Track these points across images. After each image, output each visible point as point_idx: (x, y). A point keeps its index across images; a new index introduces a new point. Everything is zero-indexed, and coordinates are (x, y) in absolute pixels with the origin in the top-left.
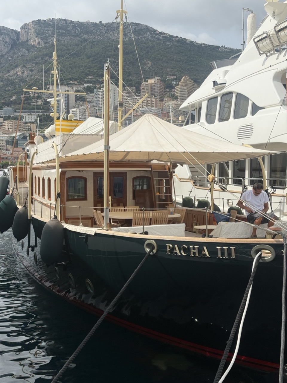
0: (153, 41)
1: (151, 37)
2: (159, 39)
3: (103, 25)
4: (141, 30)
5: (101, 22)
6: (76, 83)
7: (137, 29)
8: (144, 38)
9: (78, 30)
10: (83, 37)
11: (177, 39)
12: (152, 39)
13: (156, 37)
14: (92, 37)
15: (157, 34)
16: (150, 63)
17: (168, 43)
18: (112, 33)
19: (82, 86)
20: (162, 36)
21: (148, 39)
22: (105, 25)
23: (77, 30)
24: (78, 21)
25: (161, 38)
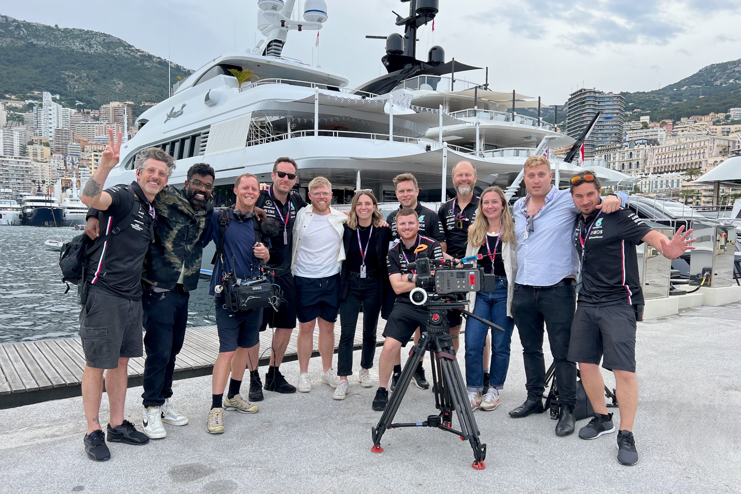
0: (127, 58)
1: (126, 53)
2: (135, 57)
3: (59, 30)
4: (112, 43)
5: (56, 26)
6: (13, 97)
7: (106, 41)
8: (116, 53)
9: (23, 31)
10: (30, 41)
11: (158, 60)
12: (126, 56)
13: (132, 54)
14: (44, 43)
15: (133, 51)
16: (121, 83)
17: (146, 63)
18: (71, 41)
19: (23, 103)
20: (139, 53)
21: (120, 55)
22: (62, 30)
23: (21, 32)
24: (24, 21)
25: (137, 56)
